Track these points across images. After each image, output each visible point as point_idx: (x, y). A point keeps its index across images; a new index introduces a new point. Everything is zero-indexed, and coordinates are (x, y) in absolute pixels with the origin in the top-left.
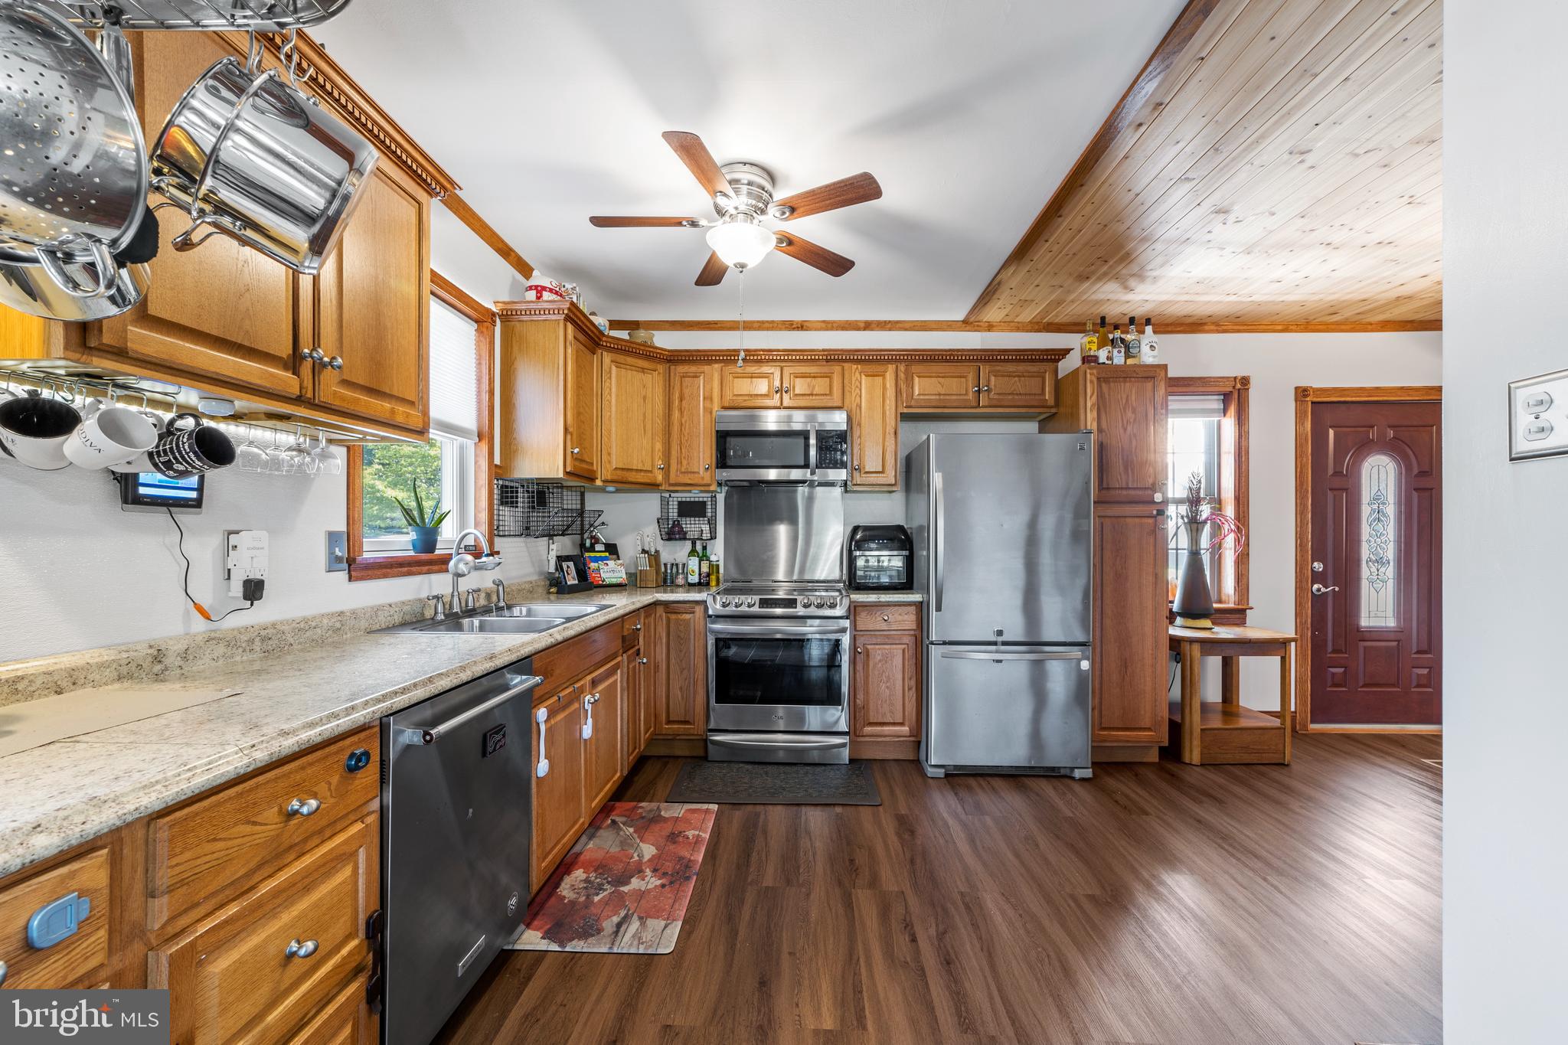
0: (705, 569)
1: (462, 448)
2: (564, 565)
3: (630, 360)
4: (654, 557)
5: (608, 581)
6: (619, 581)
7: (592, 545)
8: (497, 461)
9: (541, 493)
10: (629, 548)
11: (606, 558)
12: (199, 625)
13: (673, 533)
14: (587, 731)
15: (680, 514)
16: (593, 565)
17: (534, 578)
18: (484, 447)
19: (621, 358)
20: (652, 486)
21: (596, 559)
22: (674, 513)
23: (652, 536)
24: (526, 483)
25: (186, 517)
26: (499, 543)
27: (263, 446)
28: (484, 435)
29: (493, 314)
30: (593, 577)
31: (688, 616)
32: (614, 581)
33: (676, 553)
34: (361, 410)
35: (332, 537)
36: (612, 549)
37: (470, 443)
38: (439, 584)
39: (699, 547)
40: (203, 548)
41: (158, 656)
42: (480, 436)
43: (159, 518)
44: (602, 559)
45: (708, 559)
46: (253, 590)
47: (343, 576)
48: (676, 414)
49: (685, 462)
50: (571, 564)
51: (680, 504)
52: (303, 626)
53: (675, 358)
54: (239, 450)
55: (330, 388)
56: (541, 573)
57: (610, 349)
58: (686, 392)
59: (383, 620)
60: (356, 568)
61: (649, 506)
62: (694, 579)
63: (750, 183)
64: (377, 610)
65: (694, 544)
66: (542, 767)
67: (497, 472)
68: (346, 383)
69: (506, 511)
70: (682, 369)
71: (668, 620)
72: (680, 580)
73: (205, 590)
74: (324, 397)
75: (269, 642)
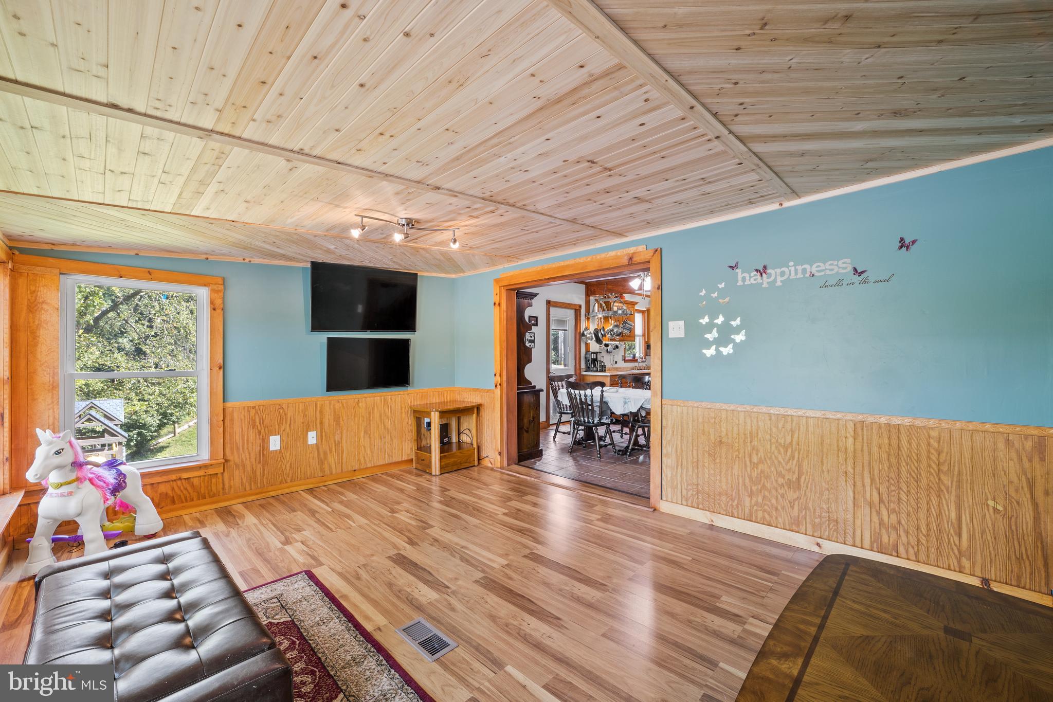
1: (640, 339)
8: (647, 340)
27: (620, 344)
28: (644, 335)
34: (627, 339)
35: (623, 356)
38: (636, 364)
43: (612, 354)
46: (616, 362)
47: (624, 362)
52: (620, 368)
54: (618, 346)
60: (625, 360)
67: (646, 343)
68: (627, 336)
73: (612, 362)
75: (617, 369)
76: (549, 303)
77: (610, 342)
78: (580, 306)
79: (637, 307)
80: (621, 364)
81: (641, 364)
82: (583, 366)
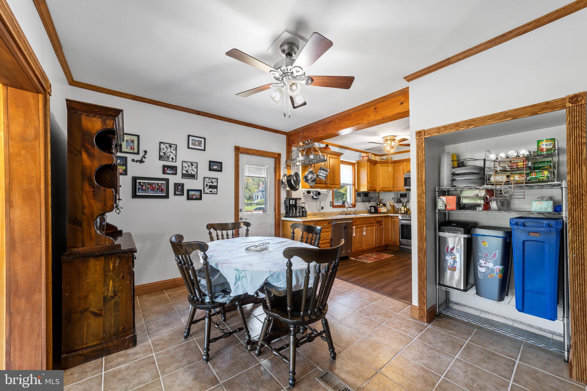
0: (406, 210)
1: (350, 187)
2: (371, 208)
3: (384, 165)
4: (393, 207)
5: (382, 212)
6: (385, 212)
7: (380, 204)
8: (356, 188)
9: (366, 194)
10: (388, 204)
11: (382, 207)
12: (318, 212)
13: (399, 201)
14: (364, 233)
15: (401, 197)
16: (379, 208)
17: (365, 210)
18: (354, 187)
19: (382, 165)
20: (391, 191)
21: (380, 207)
22: (399, 197)
23: (392, 202)
24: (363, 192)
25: (317, 200)
26: (356, 203)
27: (323, 192)
29: (355, 163)
30: (379, 211)
31: (395, 219)
32: (384, 212)
33: (398, 206)
34: (332, 187)
35: (331, 202)
36: (384, 205)
37: (352, 186)
38: (345, 209)
39: (404, 205)
40: (318, 203)
41: (315, 214)
42: (353, 185)
43: (315, 200)
44: (381, 207)
45: (406, 207)
46: (322, 208)
47: (332, 207)
48: (396, 174)
49: (398, 185)
50: (373, 208)
51: (400, 194)
52: (327, 213)
53: (395, 162)
54: (321, 193)
55: (329, 185)
56: (367, 209)
57: (379, 163)
58: (398, 169)
59: (337, 214)
60: (334, 206)
61: (392, 195)
62: (403, 212)
63: (390, 139)
64: (336, 212)
65: (403, 204)
66: (354, 235)
67: (356, 191)
68: (330, 184)
69: (358, 198)
70: (397, 164)
71: (391, 220)
72: (400, 212)
73: (318, 208)
74: (328, 187)
75: (324, 214)
76: (238, 150)
77: (312, 189)
78: (279, 155)
79: (342, 158)
80: (330, 209)
81: (349, 209)
82: (283, 211)
